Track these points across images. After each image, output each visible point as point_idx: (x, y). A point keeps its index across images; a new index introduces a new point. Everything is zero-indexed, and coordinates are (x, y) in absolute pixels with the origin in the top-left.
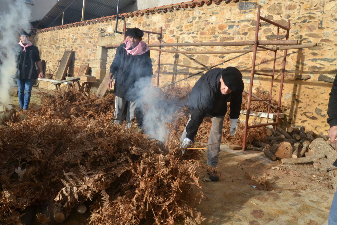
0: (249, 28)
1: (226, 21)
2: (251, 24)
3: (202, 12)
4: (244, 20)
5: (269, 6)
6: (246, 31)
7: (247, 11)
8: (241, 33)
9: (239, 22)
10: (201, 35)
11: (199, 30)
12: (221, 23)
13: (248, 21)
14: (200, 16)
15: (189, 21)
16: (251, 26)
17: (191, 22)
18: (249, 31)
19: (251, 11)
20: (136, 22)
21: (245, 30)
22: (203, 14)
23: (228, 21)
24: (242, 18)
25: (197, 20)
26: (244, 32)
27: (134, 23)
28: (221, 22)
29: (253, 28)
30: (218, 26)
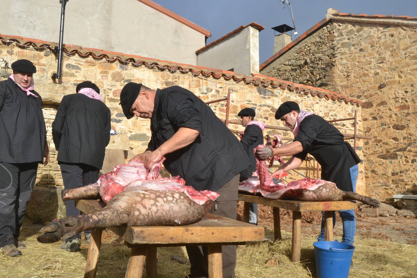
0: (270, 113)
1: (247, 102)
2: (271, 110)
3: (219, 86)
4: (264, 105)
5: (282, 97)
6: (267, 116)
7: (266, 97)
8: (263, 117)
9: (261, 106)
10: (220, 112)
11: (217, 105)
12: (242, 103)
13: (269, 107)
14: (218, 89)
15: (202, 92)
16: (271, 112)
17: (206, 93)
18: (269, 116)
19: (269, 98)
20: (93, 68)
21: (266, 114)
22: (221, 88)
23: (249, 102)
24: (263, 103)
25: (213, 92)
26: (265, 116)
27: (89, 68)
28: (243, 101)
29: (273, 114)
30: (240, 105)
